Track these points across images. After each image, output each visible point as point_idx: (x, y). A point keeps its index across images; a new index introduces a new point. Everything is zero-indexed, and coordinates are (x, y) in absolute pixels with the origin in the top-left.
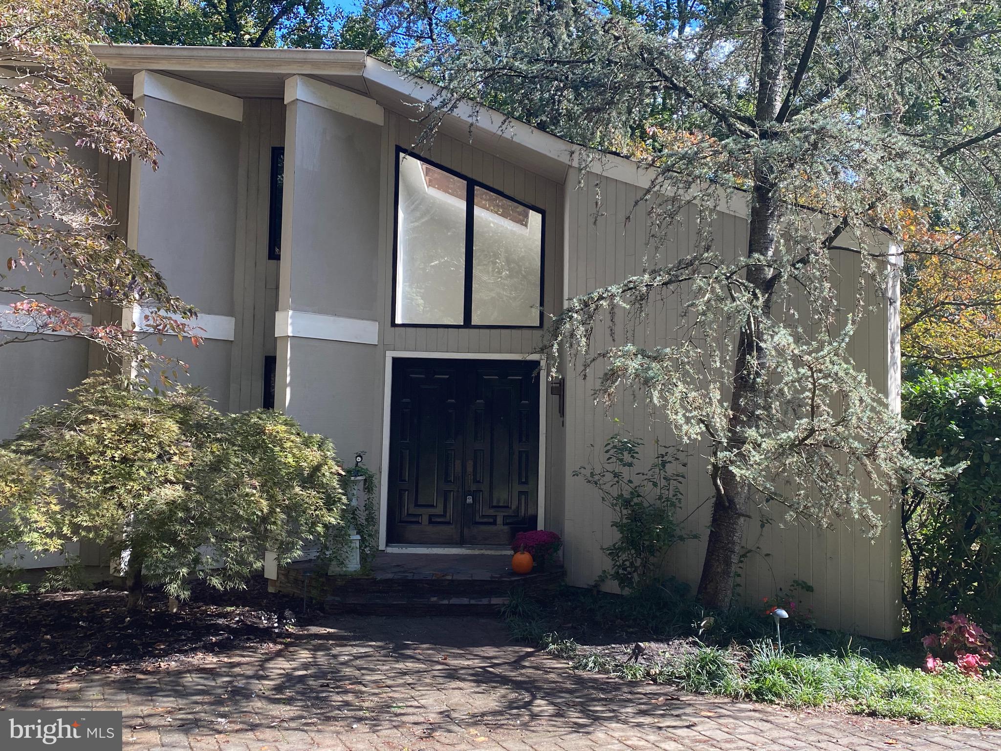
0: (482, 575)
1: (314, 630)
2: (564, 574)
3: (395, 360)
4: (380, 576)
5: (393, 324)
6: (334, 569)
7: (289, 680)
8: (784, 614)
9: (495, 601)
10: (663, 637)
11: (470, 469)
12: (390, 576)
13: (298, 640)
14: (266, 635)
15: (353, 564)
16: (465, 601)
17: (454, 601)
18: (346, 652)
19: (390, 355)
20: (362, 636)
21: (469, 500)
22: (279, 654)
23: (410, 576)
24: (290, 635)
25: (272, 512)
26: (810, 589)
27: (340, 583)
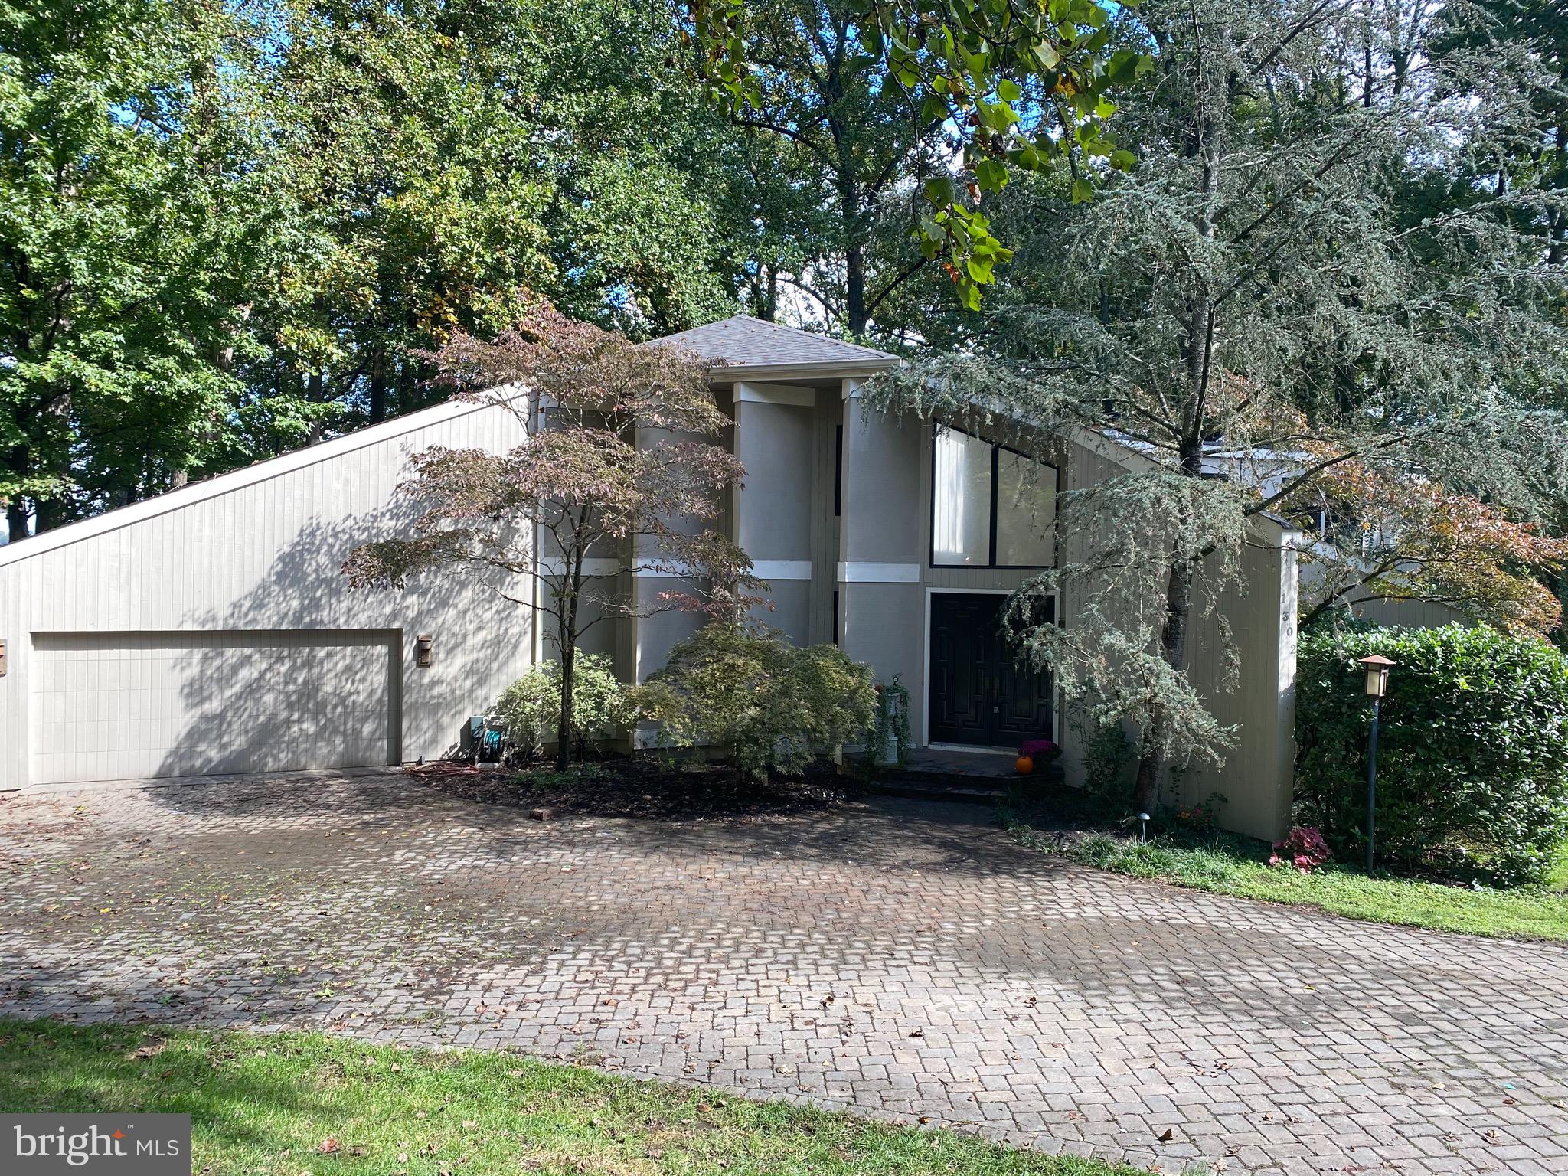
0: (991, 772)
1: (856, 804)
2: (1062, 776)
3: (933, 595)
4: (910, 769)
5: (932, 565)
6: (878, 761)
7: (824, 835)
8: (1147, 817)
9: (994, 793)
10: (1085, 829)
11: (997, 686)
12: (919, 769)
13: (841, 811)
14: (821, 805)
15: (892, 758)
16: (971, 792)
17: (964, 791)
18: (866, 822)
19: (929, 591)
20: (886, 811)
21: (996, 710)
22: (824, 819)
23: (934, 770)
24: (837, 807)
25: (818, 724)
26: (1225, 800)
27: (881, 771)
